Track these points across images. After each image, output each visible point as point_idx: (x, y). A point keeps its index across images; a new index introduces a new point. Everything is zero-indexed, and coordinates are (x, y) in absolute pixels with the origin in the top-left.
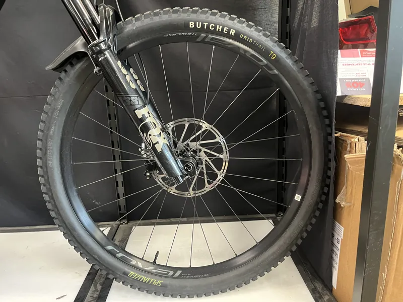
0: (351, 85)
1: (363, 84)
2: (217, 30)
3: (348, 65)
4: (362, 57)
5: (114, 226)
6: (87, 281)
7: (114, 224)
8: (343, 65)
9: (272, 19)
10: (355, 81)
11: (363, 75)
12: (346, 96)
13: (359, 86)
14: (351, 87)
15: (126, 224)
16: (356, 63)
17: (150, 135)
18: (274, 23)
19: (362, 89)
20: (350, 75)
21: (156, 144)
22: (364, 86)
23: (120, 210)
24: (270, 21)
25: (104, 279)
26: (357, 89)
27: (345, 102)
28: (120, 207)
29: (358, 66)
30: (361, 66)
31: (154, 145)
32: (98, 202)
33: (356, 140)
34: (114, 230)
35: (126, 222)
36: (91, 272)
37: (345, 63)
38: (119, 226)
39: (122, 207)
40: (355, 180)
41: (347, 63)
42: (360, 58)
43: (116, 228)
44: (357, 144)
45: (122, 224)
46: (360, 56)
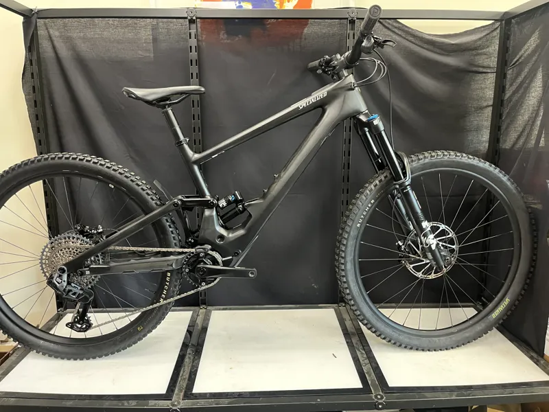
5: (336, 307)
32: (316, 286)
43: (338, 310)
45: (340, 307)
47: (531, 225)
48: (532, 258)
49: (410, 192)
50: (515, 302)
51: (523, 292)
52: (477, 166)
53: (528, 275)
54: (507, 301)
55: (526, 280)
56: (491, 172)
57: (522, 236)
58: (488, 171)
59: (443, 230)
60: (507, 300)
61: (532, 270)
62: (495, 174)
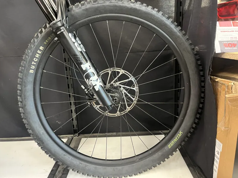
0: (227, 45)
1: (236, 45)
2: (38, 57)
3: (224, 32)
4: (234, 26)
5: (70, 138)
6: (51, 175)
7: (70, 136)
8: (221, 32)
9: (170, 4)
10: (230, 42)
11: (235, 38)
12: (224, 53)
13: (233, 45)
14: (227, 47)
15: (77, 136)
16: (230, 31)
17: (91, 80)
18: (171, 6)
19: (235, 48)
20: (226, 38)
21: (95, 86)
22: (236, 46)
23: (74, 127)
24: (168, 6)
25: (61, 174)
26: (232, 48)
27: (223, 57)
28: (73, 125)
29: (232, 32)
30: (233, 32)
31: (93, 86)
32: (60, 122)
33: (232, 84)
34: (70, 141)
35: (77, 135)
36: (53, 169)
37: (222, 31)
38: (73, 138)
39: (75, 126)
40: (231, 112)
41: (223, 31)
42: (233, 27)
43: (71, 139)
44: (233, 87)
45: (75, 136)
46: (232, 26)
47: (197, 66)
48: (200, 95)
49: (66, 33)
50: (188, 134)
51: (194, 126)
52: (139, 10)
53: (198, 110)
54: (180, 134)
55: (196, 115)
56: (154, 16)
57: (191, 76)
58: (151, 15)
59: (123, 75)
60: (180, 132)
61: (201, 106)
62: (159, 18)
